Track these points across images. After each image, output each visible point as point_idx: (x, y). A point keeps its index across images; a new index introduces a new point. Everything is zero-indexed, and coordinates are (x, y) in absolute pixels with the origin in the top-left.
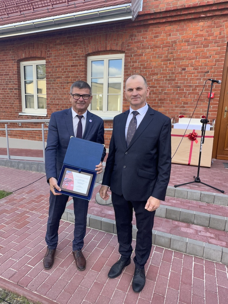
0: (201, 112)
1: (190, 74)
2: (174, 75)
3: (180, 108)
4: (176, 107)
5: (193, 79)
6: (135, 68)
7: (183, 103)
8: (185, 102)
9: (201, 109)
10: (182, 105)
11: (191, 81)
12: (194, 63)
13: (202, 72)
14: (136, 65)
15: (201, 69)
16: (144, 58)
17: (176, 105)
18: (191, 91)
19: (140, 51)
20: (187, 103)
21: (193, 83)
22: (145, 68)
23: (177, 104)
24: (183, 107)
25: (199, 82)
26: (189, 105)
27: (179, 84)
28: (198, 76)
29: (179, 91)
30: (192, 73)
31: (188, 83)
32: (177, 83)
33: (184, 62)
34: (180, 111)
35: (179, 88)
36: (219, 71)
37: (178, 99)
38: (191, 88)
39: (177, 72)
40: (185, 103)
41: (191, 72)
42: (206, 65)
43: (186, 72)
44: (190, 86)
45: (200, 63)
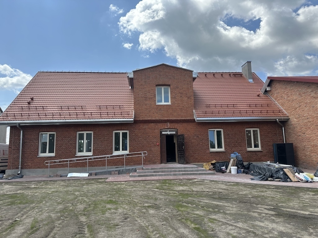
6: (133, 136)
14: (133, 135)
16: (136, 132)
18: (152, 143)
19: (134, 130)
21: (152, 140)
22: (136, 136)
29: (148, 143)
32: (147, 140)
33: (149, 134)
39: (147, 137)
45: (153, 135)
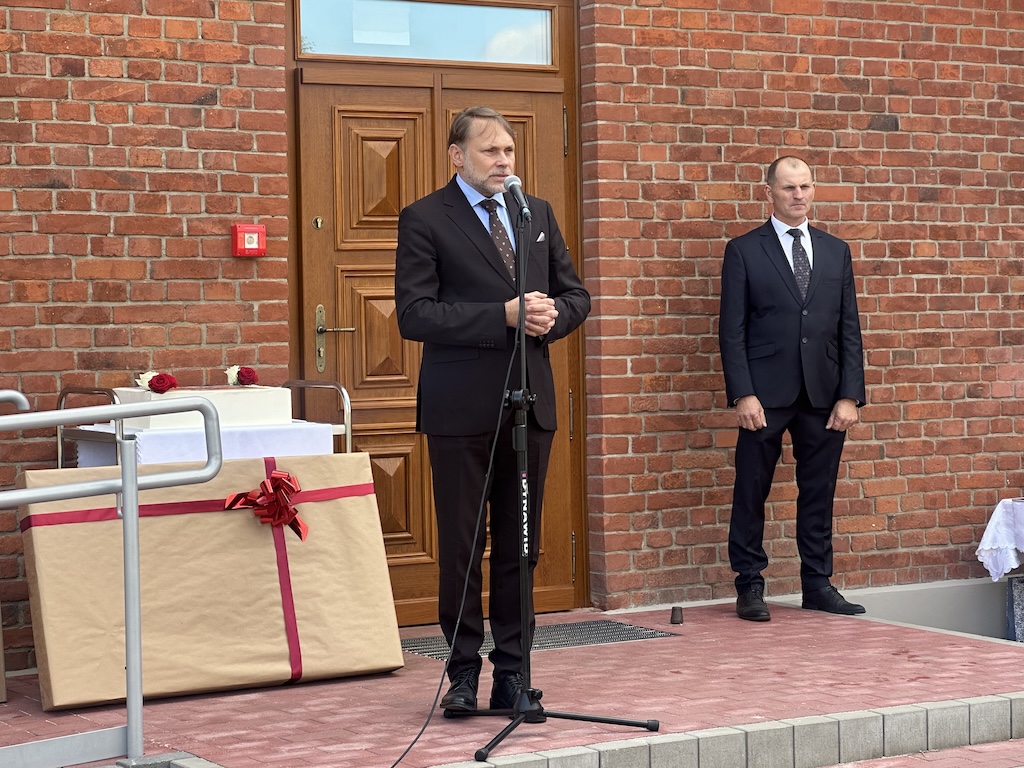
0: (204, 346)
1: (113, 100)
2: (15, 100)
3: (80, 321)
4: (54, 316)
5: (135, 133)
7: (90, 291)
8: (106, 285)
9: (203, 327)
10: (90, 304)
11: (127, 149)
12: (125, 36)
13: (180, 96)
15: (169, 75)
17: (50, 304)
18: (130, 214)
20: (117, 293)
21: (141, 161)
23: (59, 300)
24: (100, 317)
25: (168, 154)
26: (129, 303)
27: (53, 166)
28: (158, 118)
29: (61, 207)
30: (127, 99)
31: (105, 159)
32: (40, 156)
33: (66, 18)
34: (79, 345)
35: (54, 192)
36: (267, 94)
37: (61, 264)
38: (131, 195)
39: (31, 85)
40: (105, 292)
41: (121, 92)
42: (196, 54)
43: (88, 87)
44: (125, 182)
45: (163, 39)
